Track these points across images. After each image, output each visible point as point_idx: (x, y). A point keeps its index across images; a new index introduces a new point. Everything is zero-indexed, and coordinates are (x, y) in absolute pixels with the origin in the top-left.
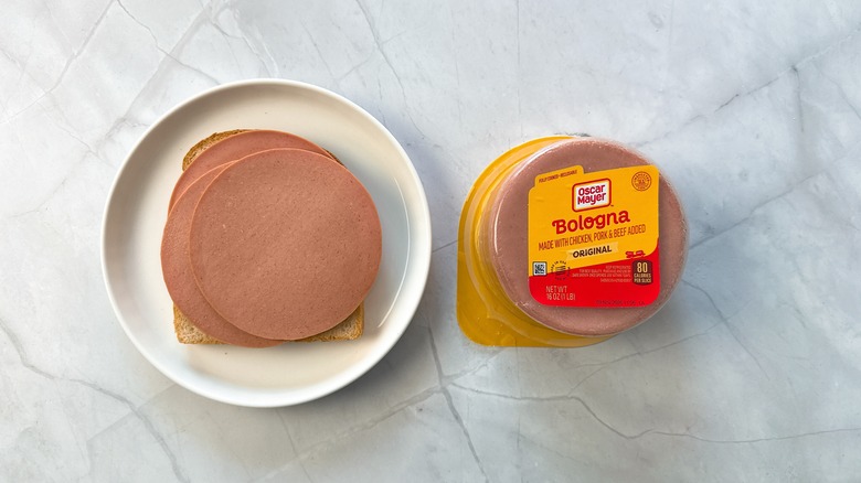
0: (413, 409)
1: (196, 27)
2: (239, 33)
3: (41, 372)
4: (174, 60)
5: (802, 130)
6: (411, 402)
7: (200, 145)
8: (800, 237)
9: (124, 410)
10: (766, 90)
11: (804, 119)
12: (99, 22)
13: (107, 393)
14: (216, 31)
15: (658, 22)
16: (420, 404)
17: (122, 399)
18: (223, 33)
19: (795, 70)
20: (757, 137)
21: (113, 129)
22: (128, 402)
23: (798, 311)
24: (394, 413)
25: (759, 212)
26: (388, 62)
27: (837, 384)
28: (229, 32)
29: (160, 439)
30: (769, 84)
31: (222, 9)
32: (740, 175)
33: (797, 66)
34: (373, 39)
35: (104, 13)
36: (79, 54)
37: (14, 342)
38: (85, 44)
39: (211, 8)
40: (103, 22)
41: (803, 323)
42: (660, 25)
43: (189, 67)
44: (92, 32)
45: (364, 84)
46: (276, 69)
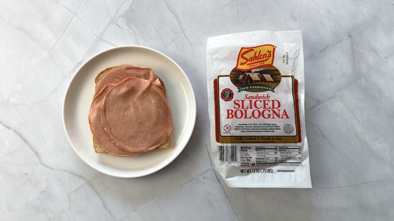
0: (201, 178)
1: (109, 25)
2: (126, 27)
3: (48, 167)
4: (100, 39)
5: (354, 60)
6: (200, 175)
7: (102, 73)
8: (355, 103)
9: (83, 182)
10: (339, 44)
11: (355, 56)
12: (69, 24)
13: (75, 175)
14: (117, 27)
15: (294, 18)
16: (203, 176)
17: (82, 177)
18: (120, 27)
19: (350, 36)
20: (336, 63)
21: (76, 67)
22: (84, 178)
23: (356, 133)
24: (193, 180)
25: (338, 93)
26: (186, 37)
27: (373, 163)
28: (122, 27)
29: (98, 193)
30: (340, 42)
31: (119, 18)
32: (330, 79)
33: (351, 34)
34: (180, 29)
35: (71, 21)
36: (61, 37)
37: (37, 155)
38: (64, 32)
39: (114, 17)
40: (71, 24)
41: (358, 138)
42: (296, 20)
43: (106, 41)
44: (66, 28)
45: (177, 46)
46: (142, 42)
